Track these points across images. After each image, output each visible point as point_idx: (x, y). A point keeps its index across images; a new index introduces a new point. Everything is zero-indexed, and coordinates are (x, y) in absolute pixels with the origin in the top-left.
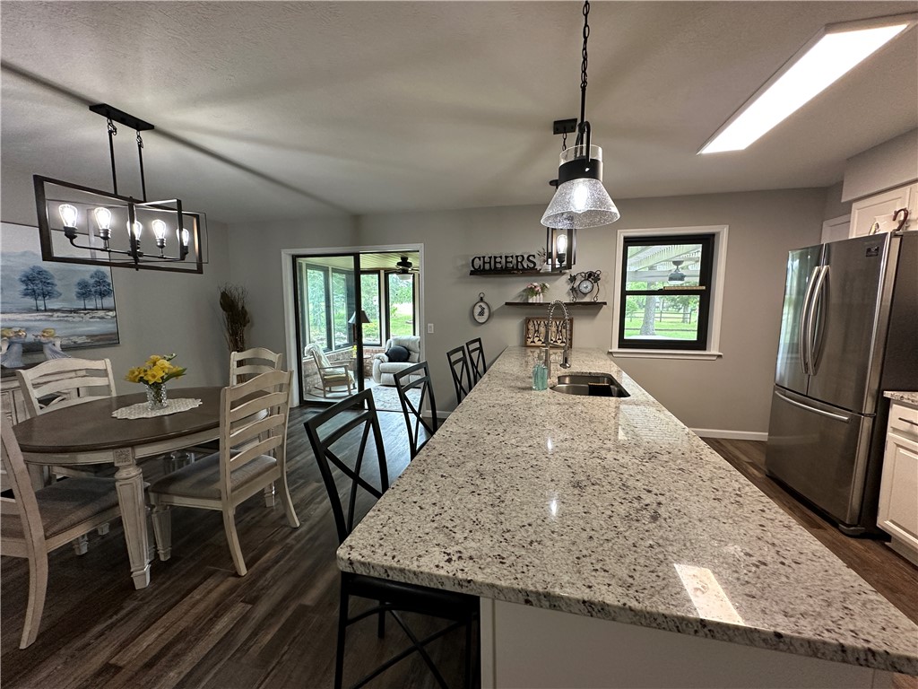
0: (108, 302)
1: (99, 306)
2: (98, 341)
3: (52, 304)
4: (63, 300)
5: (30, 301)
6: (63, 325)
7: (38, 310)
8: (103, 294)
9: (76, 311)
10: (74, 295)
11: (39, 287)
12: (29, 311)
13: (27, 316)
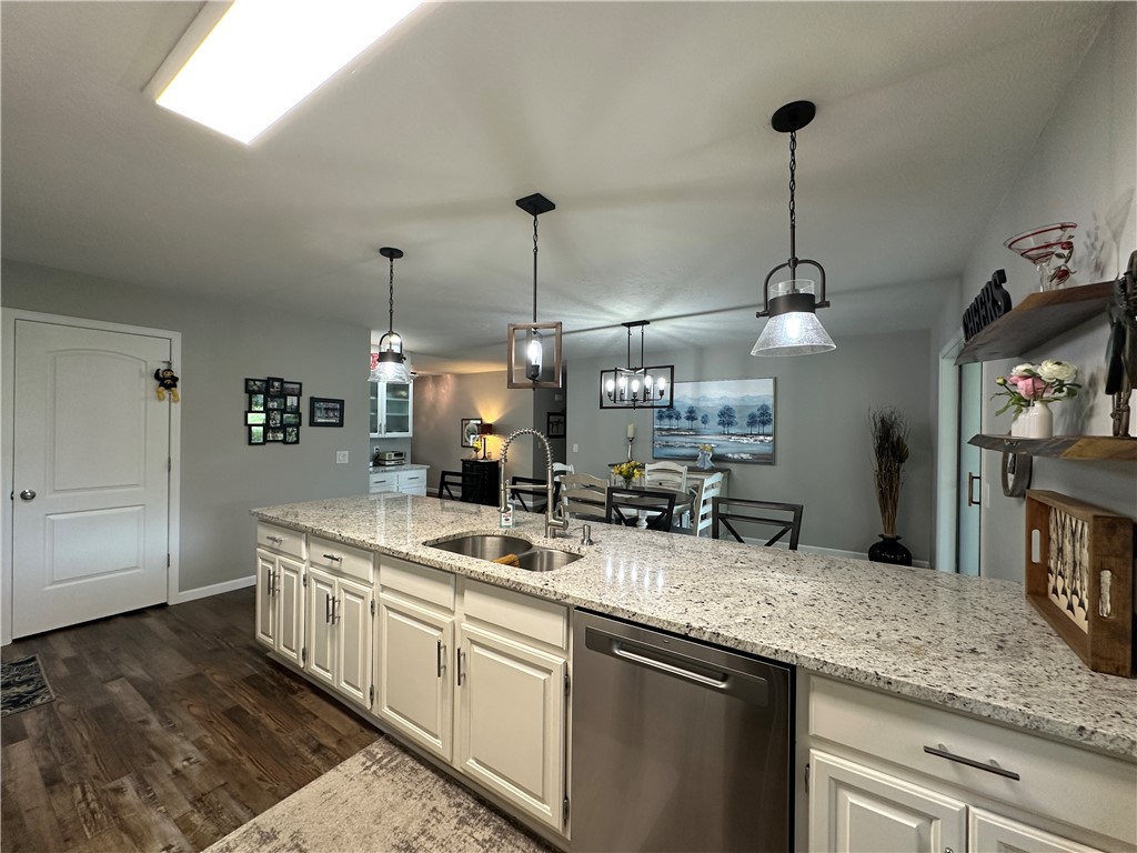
0: (769, 429)
1: (761, 432)
2: (758, 458)
3: (732, 431)
4: (739, 428)
5: (721, 427)
6: (735, 445)
7: (724, 434)
8: (764, 423)
9: (745, 435)
10: (745, 423)
11: (726, 419)
12: (720, 434)
13: (718, 438)
